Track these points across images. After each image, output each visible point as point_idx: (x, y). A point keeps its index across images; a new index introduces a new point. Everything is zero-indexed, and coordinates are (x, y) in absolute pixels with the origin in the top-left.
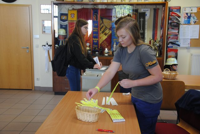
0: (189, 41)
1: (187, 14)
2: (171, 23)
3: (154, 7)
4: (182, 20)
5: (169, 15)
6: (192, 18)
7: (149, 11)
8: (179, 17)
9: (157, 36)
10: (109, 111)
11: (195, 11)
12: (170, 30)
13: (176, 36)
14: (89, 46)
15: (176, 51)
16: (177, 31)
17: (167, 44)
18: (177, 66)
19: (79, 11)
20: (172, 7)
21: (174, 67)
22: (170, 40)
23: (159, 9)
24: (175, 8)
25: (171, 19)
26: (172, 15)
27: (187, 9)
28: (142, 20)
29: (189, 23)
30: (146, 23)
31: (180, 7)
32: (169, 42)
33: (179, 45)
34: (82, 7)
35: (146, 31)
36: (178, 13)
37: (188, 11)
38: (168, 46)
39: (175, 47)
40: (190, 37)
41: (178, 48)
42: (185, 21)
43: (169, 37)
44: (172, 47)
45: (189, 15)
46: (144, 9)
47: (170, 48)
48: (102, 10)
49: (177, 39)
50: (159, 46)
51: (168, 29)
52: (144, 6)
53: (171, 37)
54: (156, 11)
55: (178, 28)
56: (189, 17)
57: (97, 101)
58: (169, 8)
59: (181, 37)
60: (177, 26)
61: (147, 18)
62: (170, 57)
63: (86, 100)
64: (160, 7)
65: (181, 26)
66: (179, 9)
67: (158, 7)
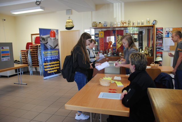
0: (169, 47)
1: (167, 31)
2: (158, 37)
3: (148, 28)
4: (164, 35)
5: (156, 32)
6: (170, 34)
7: (145, 30)
8: (162, 33)
9: (150, 44)
10: (116, 82)
11: (171, 30)
12: (157, 41)
13: (161, 44)
14: (111, 51)
15: (161, 53)
16: (161, 42)
17: (156, 49)
18: (162, 62)
19: (105, 32)
20: (158, 28)
21: (160, 63)
22: (158, 47)
23: (150, 29)
24: (160, 28)
25: (158, 35)
26: (158, 33)
27: (166, 29)
28: (141, 35)
29: (168, 37)
30: (143, 37)
31: (163, 28)
32: (157, 48)
33: (163, 50)
34: (107, 29)
35: (143, 42)
36: (161, 31)
37: (167, 30)
38: (157, 50)
39: (160, 51)
40: (170, 45)
41: (163, 51)
42: (166, 35)
43: (157, 45)
44: (159, 51)
45: (168, 32)
46: (142, 29)
47: (158, 51)
48: (118, 30)
49: (162, 46)
50: (151, 50)
51: (156, 40)
52: (142, 28)
53: (158, 45)
54: (149, 31)
55: (162, 40)
56: (168, 34)
57: (111, 78)
58: (156, 28)
59: (164, 45)
60: (162, 38)
61: (144, 34)
62: (158, 56)
63: (106, 77)
64: (151, 28)
65: (164, 39)
66: (162, 29)
67: (150, 28)
